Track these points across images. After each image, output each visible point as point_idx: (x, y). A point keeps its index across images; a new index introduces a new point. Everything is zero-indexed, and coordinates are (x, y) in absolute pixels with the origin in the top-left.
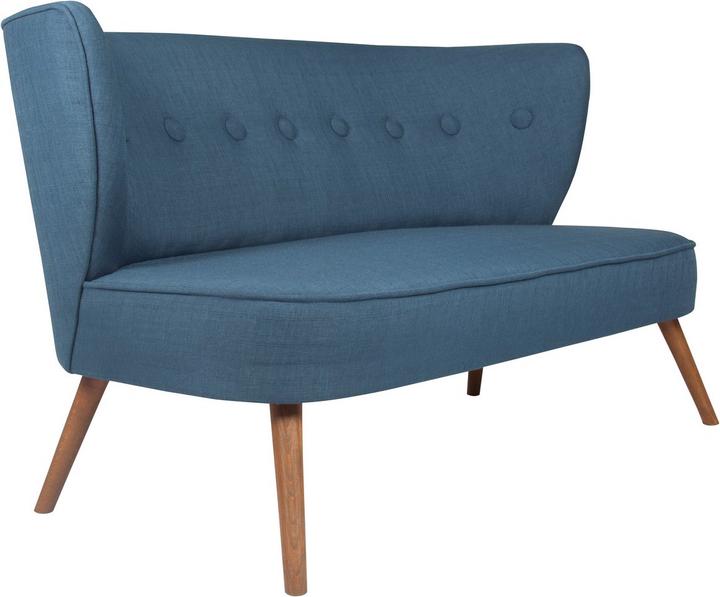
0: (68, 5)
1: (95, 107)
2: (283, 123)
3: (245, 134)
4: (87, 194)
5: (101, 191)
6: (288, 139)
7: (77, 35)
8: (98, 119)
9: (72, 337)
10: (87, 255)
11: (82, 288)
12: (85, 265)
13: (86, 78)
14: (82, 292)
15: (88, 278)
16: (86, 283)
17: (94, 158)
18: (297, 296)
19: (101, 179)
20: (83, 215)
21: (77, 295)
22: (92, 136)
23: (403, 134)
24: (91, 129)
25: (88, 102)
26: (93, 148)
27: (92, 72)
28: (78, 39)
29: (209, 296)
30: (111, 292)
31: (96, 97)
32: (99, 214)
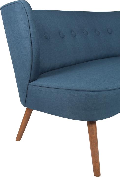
0: (22, 2)
1: (31, 32)
2: (73, 33)
3: (64, 36)
4: (29, 58)
5: (33, 57)
6: (74, 37)
7: (25, 11)
8: (32, 36)
9: (25, 97)
10: (29, 76)
11: (28, 85)
12: (29, 78)
13: (28, 24)
14: (28, 86)
15: (30, 82)
16: (29, 83)
17: (31, 48)
18: (97, 90)
19: (33, 54)
20: (28, 64)
21: (27, 87)
22: (30, 41)
23: (100, 34)
24: (30, 39)
25: (29, 31)
26: (31, 45)
27: (30, 22)
28: (25, 12)
29: (70, 90)
30: (37, 87)
31: (31, 29)
32: (33, 64)
